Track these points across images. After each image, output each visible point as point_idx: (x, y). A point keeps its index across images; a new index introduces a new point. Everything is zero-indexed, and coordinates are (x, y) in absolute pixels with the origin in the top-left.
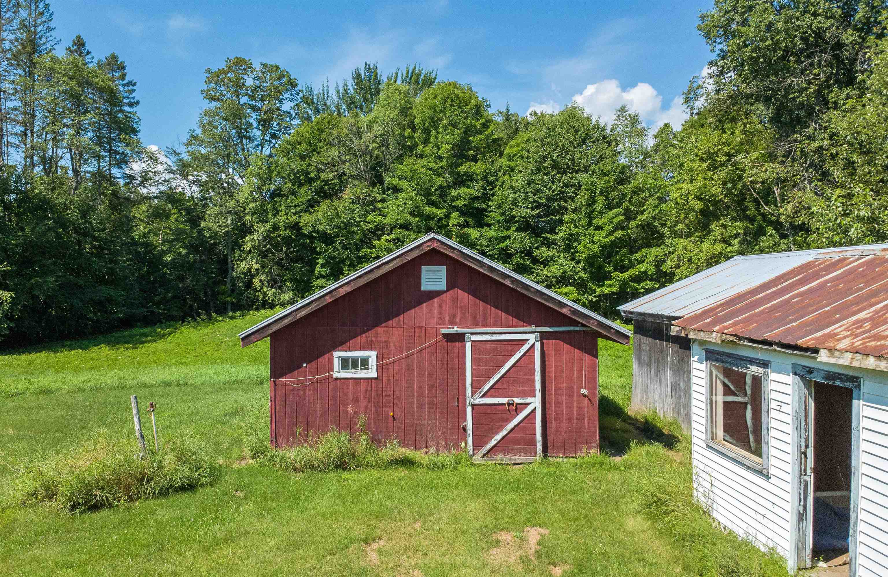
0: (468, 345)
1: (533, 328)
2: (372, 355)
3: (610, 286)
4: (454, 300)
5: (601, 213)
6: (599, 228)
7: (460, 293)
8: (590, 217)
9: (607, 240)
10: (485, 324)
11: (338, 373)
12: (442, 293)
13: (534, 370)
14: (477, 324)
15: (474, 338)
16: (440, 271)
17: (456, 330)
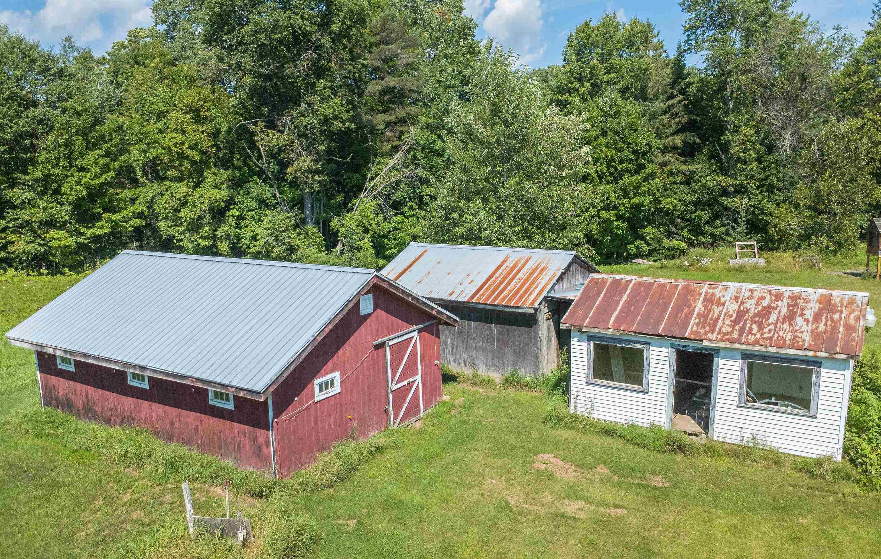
0: (388, 349)
1: (415, 327)
2: (336, 375)
3: (102, 227)
4: (377, 318)
5: (82, 154)
6: (82, 169)
7: (379, 311)
8: (70, 157)
9: (95, 182)
10: (393, 332)
11: (319, 397)
12: (371, 314)
13: (417, 356)
14: (389, 333)
15: (391, 343)
16: (369, 298)
17: (380, 340)
